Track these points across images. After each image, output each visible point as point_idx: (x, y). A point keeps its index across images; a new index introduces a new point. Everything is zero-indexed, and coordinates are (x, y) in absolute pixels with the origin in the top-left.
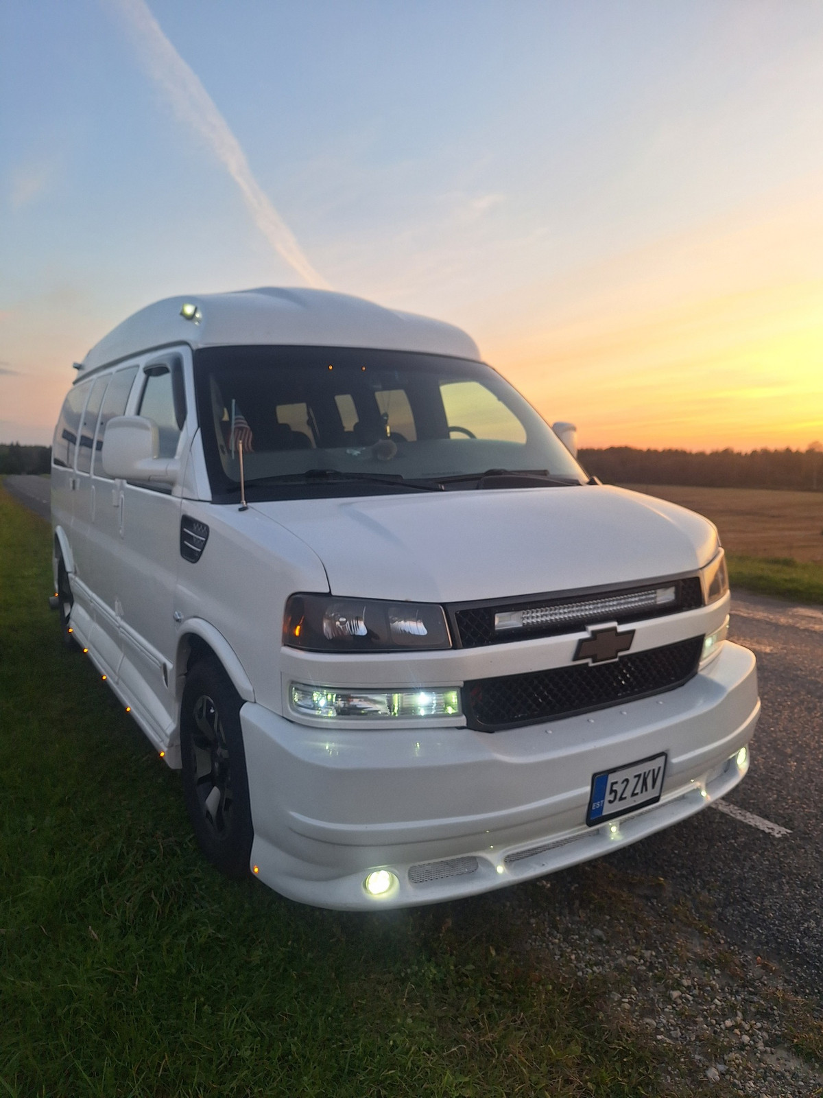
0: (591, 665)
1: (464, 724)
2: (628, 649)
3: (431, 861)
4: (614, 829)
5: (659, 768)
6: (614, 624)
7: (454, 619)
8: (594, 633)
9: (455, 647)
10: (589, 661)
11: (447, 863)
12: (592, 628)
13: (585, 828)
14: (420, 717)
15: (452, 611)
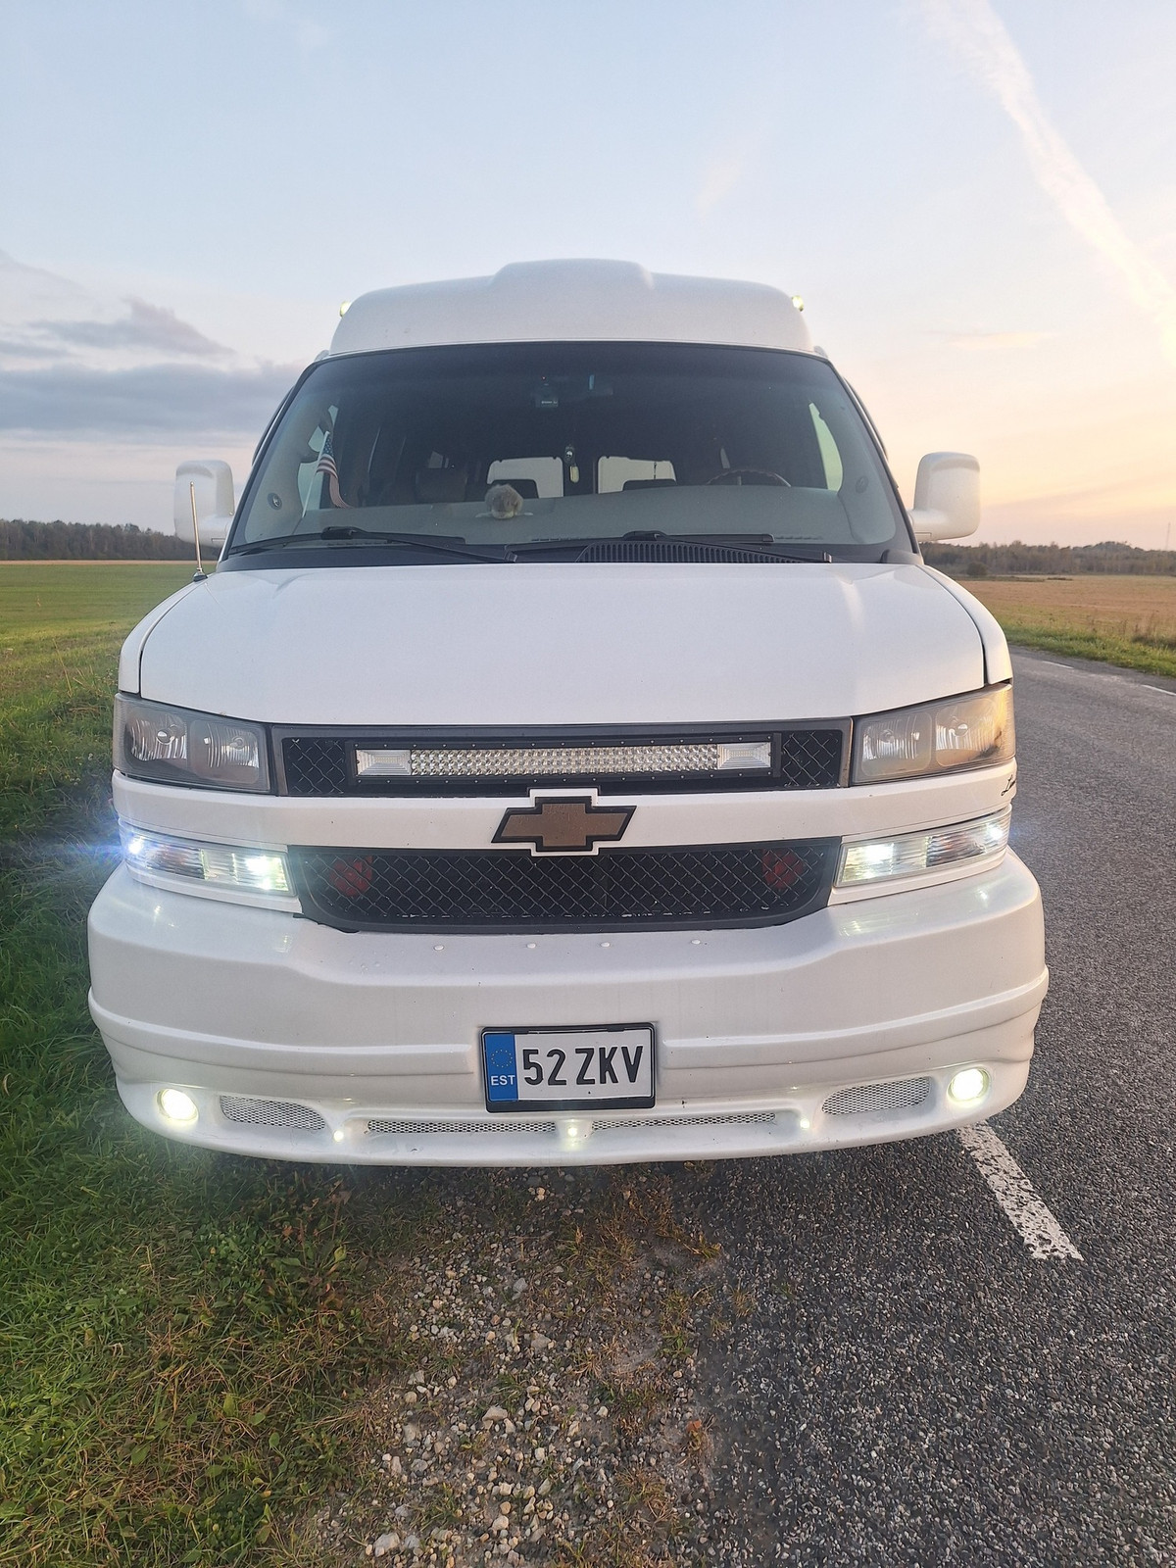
0: (534, 854)
1: (299, 911)
2: (618, 838)
3: (256, 1097)
4: (573, 1131)
5: (639, 1049)
6: (592, 792)
7: (278, 748)
8: (540, 801)
9: (274, 792)
10: (531, 846)
11: (280, 1106)
12: (535, 793)
13: (483, 1114)
14: (259, 892)
15: (277, 736)
